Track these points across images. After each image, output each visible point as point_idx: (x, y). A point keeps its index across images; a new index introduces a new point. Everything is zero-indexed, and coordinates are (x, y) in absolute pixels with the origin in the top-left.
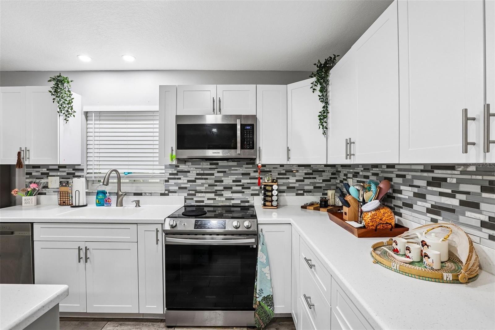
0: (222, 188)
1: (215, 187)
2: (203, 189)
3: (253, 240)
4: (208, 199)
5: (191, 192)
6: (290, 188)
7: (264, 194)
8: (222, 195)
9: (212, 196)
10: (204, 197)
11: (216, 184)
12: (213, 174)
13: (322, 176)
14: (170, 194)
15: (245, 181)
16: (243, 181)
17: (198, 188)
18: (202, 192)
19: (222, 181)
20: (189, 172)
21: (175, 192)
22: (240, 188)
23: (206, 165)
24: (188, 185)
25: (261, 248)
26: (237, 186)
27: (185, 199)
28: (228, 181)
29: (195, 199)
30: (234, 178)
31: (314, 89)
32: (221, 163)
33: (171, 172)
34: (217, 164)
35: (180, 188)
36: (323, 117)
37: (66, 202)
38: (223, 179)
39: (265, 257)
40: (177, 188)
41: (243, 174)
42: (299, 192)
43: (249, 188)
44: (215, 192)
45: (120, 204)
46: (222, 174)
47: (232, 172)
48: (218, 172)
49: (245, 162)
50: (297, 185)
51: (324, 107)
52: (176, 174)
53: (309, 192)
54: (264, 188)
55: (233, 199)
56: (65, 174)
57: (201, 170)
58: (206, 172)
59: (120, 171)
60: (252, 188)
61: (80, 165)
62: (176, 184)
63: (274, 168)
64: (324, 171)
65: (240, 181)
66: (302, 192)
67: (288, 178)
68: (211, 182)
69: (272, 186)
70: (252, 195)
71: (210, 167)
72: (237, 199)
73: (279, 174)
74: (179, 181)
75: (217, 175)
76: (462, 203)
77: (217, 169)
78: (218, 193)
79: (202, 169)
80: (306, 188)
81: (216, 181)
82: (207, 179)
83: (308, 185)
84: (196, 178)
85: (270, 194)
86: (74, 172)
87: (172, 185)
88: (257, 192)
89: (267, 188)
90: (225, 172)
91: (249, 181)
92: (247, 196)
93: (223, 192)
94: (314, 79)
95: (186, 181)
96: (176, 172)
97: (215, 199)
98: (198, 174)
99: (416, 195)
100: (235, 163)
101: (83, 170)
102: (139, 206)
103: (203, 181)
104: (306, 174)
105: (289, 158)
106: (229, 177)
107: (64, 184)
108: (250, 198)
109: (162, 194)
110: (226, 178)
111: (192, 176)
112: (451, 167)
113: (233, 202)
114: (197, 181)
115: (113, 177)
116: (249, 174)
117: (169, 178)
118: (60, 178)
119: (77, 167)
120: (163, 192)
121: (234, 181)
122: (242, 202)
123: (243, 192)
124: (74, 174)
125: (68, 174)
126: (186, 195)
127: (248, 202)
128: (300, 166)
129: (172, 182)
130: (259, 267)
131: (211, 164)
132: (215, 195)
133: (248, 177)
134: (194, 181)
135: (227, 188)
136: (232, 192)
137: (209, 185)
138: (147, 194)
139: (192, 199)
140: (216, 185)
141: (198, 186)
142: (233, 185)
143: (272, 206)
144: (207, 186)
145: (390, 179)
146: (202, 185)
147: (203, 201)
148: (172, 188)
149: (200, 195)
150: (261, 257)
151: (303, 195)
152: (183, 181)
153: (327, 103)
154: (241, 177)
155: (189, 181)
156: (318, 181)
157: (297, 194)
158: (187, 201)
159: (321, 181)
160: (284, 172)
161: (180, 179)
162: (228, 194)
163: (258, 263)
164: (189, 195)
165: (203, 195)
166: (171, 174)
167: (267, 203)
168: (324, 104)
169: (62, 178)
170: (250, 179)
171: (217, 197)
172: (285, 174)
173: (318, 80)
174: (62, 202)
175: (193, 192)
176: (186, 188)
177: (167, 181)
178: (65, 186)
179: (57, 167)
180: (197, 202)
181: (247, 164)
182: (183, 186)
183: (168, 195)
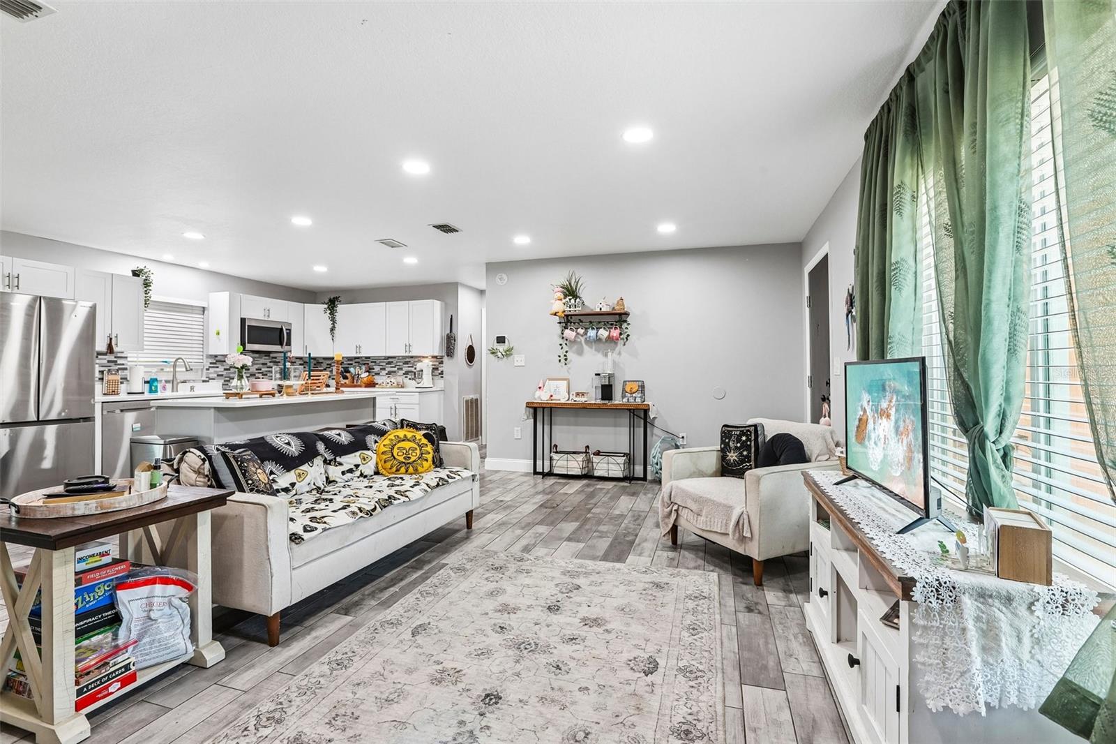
0: (248, 375)
5: (226, 379)
16: (263, 369)
17: (231, 375)
19: (248, 369)
20: (224, 361)
21: (214, 379)
24: (225, 373)
28: (253, 369)
30: (257, 366)
31: (325, 312)
32: (272, 355)
33: (211, 361)
34: (269, 355)
35: (218, 375)
36: (332, 329)
37: (115, 391)
38: (250, 367)
40: (215, 375)
41: (263, 364)
45: (175, 390)
51: (332, 324)
52: (215, 364)
61: (122, 352)
62: (215, 372)
65: (261, 370)
76: (398, 369)
86: (115, 359)
87: (211, 373)
94: (326, 306)
95: (223, 370)
96: (215, 361)
99: (381, 369)
101: (126, 357)
105: (306, 352)
109: (204, 381)
112: (394, 357)
116: (266, 364)
117: (209, 367)
120: (205, 379)
121: (257, 369)
124: (116, 361)
125: (109, 361)
126: (223, 381)
128: (297, 358)
129: (211, 370)
139: (227, 384)
145: (368, 364)
148: (211, 376)
152: (221, 369)
153: (335, 322)
154: (261, 366)
155: (225, 369)
161: (218, 367)
164: (225, 381)
166: (211, 363)
168: (332, 322)
169: (103, 366)
173: (329, 307)
175: (228, 379)
176: (222, 375)
177: (208, 369)
178: (115, 374)
181: (266, 356)
182: (220, 373)
183: (208, 381)
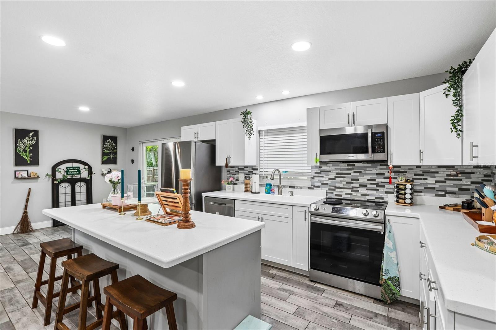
0: (358, 185)
1: (352, 184)
2: (341, 185)
3: (380, 227)
4: (346, 194)
5: (331, 188)
6: (428, 189)
7: (397, 192)
8: (358, 191)
9: (349, 191)
10: (342, 192)
11: (352, 181)
12: (350, 174)
13: (470, 178)
14: (315, 188)
15: (379, 180)
16: (377, 180)
17: (337, 185)
18: (341, 188)
19: (358, 180)
20: (330, 171)
21: (319, 187)
22: (374, 186)
23: (344, 166)
24: (329, 182)
25: (388, 235)
26: (371, 184)
27: (327, 192)
28: (363, 179)
29: (335, 193)
30: (369, 177)
31: (447, 95)
32: (357, 165)
33: (316, 171)
34: (354, 165)
35: (323, 184)
36: (457, 120)
37: (248, 190)
38: (358, 178)
39: (392, 243)
40: (320, 184)
41: (377, 174)
42: (440, 193)
43: (384, 186)
44: (352, 189)
45: (280, 193)
46: (357, 174)
47: (367, 172)
48: (355, 172)
49: (379, 164)
50: (437, 186)
51: (458, 111)
52: (320, 173)
53: (453, 193)
54: (397, 187)
55: (368, 195)
56: (247, 172)
57: (339, 170)
58: (344, 172)
59: (281, 170)
60: (386, 186)
61: (256, 166)
62: (320, 181)
63: (409, 169)
64: (473, 173)
65: (375, 180)
66: (443, 193)
67: (426, 179)
68: (349, 180)
69: (405, 185)
70: (387, 193)
71: (347, 167)
72: (372, 195)
73: (415, 175)
74: (322, 179)
75: (353, 174)
77: (354, 169)
78: (355, 189)
79: (341, 169)
80: (448, 189)
81: (352, 180)
82: (345, 177)
83: (450, 186)
84: (336, 177)
85: (403, 192)
86: (252, 170)
87: (316, 182)
88: (392, 191)
89: (400, 187)
90: (361, 172)
91: (384, 180)
92: (381, 193)
93: (358, 189)
94: (447, 85)
95: (327, 179)
96: (319, 171)
97: (352, 194)
98: (337, 174)
100: (370, 165)
101: (257, 169)
102: (293, 196)
103: (342, 179)
104: (448, 175)
105: (421, 160)
106: (364, 176)
107: (247, 178)
108: (384, 196)
109: (309, 188)
110: (362, 177)
111: (332, 175)
113: (368, 198)
114: (336, 178)
115: (276, 175)
116: (383, 174)
117: (314, 176)
118: (245, 175)
119: (254, 168)
120: (310, 186)
121: (368, 180)
122: (376, 198)
123: (378, 190)
124: (252, 172)
125: (249, 172)
126: (327, 189)
127: (383, 198)
128: (439, 167)
129: (316, 179)
130: (385, 251)
131: (348, 165)
132: (352, 191)
133: (383, 176)
134: (334, 179)
135: (361, 186)
136: (367, 190)
137: (346, 183)
138: (299, 188)
139: (333, 193)
140: (353, 183)
141: (337, 183)
142: (368, 184)
143: (405, 203)
144: (345, 183)
146: (341, 182)
147: (341, 196)
148: (316, 184)
149: (338, 190)
150: (388, 243)
151: (444, 196)
152: (325, 178)
153: (461, 107)
154: (376, 176)
155: (330, 179)
156: (464, 183)
157: (437, 195)
158: (328, 194)
159: (469, 183)
160: (421, 173)
161: (323, 177)
162: (363, 190)
163: (385, 247)
164: (329, 189)
165: (341, 190)
166: (316, 173)
167: (400, 201)
168: (458, 108)
169: (246, 175)
170: (384, 178)
171: (353, 193)
172: (422, 175)
173: (451, 85)
174: (246, 190)
175: (333, 188)
176: (327, 184)
177: (313, 178)
178: (248, 180)
179: (243, 167)
180: (336, 195)
181: (381, 165)
182: (325, 182)
183: (313, 189)
